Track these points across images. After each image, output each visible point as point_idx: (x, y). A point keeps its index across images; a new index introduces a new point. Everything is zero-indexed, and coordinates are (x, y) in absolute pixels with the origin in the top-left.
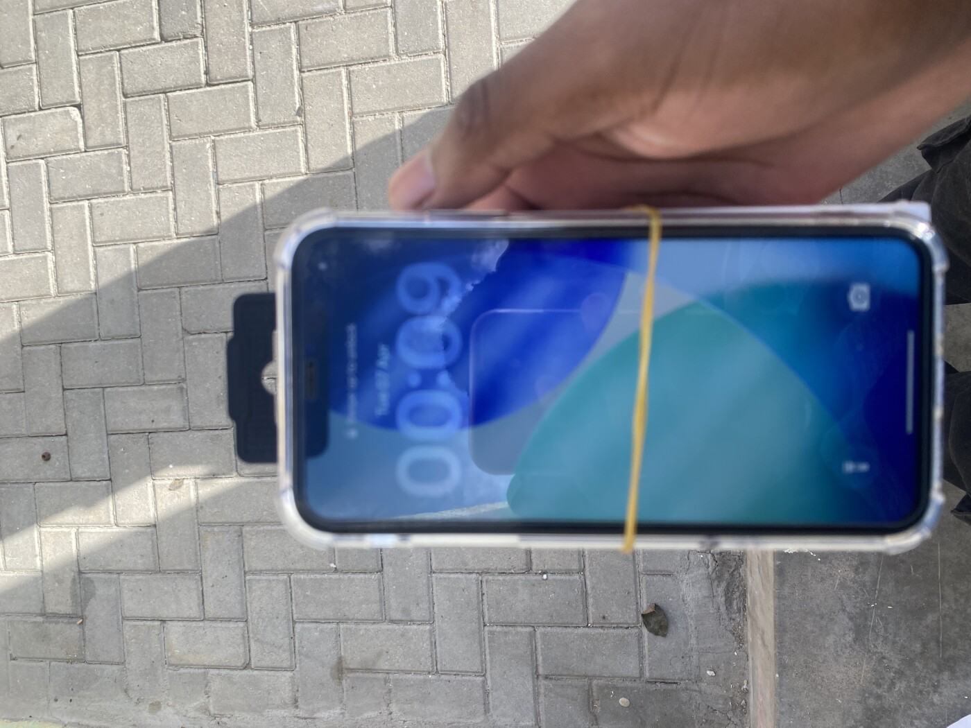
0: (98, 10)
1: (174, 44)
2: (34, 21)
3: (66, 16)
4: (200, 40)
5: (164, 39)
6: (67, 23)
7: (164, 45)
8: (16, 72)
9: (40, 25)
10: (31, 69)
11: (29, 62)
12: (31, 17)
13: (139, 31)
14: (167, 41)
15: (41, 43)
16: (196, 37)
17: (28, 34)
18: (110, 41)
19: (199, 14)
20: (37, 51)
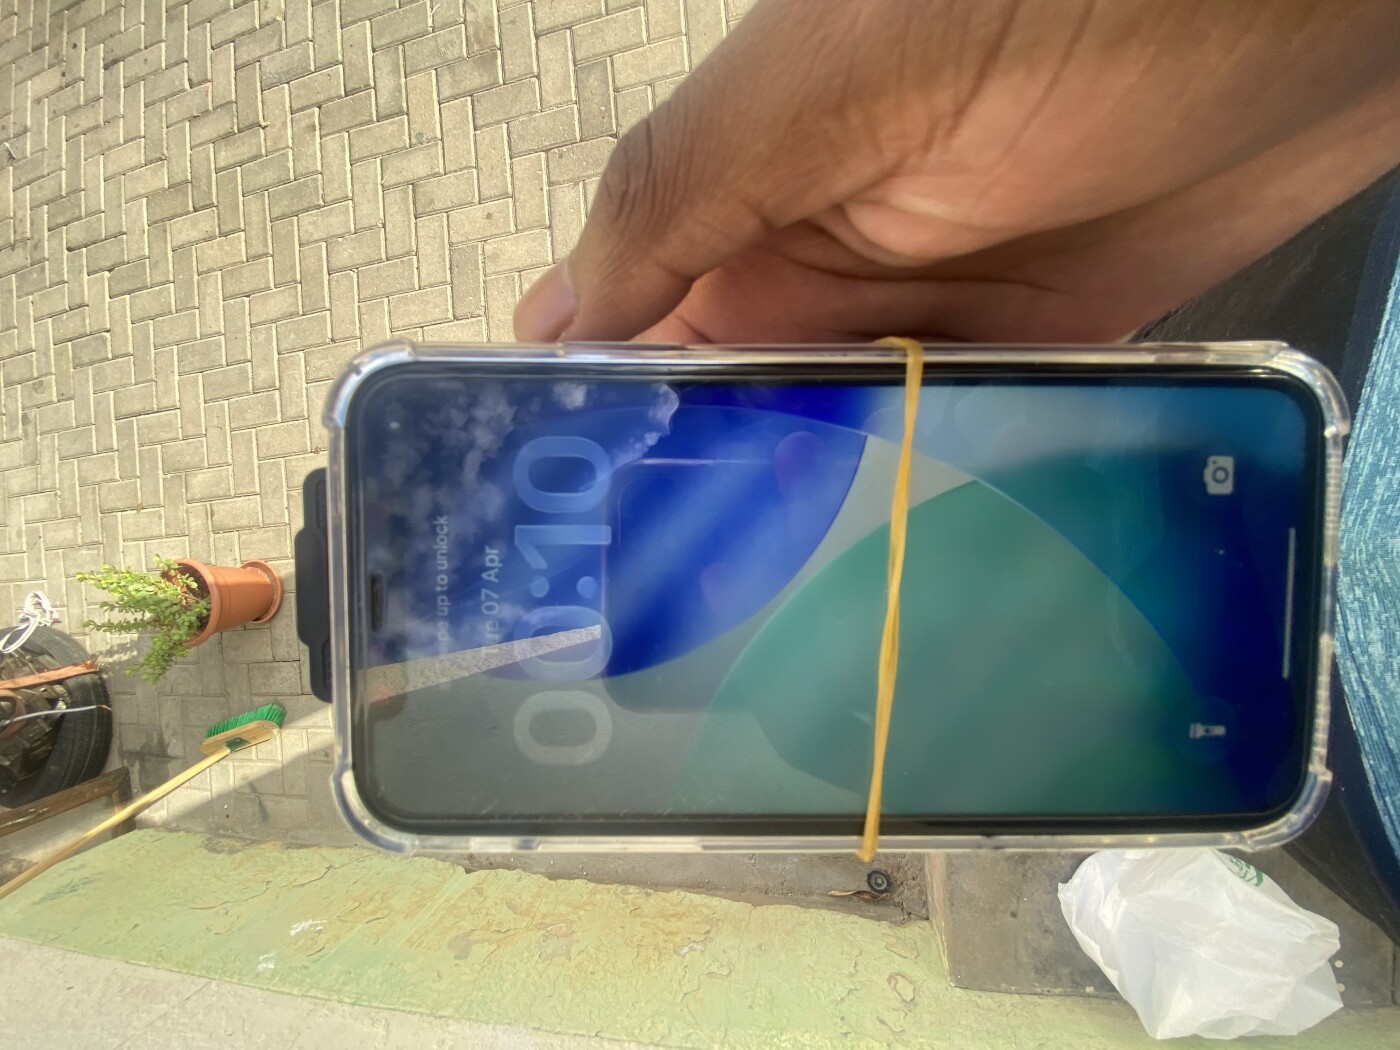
0: (407, 297)
1: (463, 321)
2: (359, 307)
3: (382, 302)
4: (483, 319)
5: (456, 318)
6: (383, 309)
7: (456, 322)
8: (345, 345)
9: (363, 310)
10: (356, 343)
11: (355, 337)
12: (357, 304)
13: (437, 314)
14: (458, 320)
15: (363, 323)
16: (480, 316)
17: (354, 317)
18: (415, 320)
19: (482, 299)
20: (361, 329)
